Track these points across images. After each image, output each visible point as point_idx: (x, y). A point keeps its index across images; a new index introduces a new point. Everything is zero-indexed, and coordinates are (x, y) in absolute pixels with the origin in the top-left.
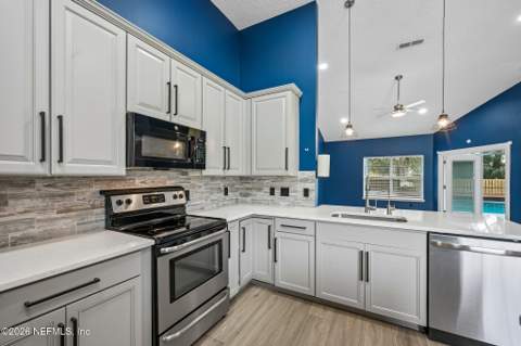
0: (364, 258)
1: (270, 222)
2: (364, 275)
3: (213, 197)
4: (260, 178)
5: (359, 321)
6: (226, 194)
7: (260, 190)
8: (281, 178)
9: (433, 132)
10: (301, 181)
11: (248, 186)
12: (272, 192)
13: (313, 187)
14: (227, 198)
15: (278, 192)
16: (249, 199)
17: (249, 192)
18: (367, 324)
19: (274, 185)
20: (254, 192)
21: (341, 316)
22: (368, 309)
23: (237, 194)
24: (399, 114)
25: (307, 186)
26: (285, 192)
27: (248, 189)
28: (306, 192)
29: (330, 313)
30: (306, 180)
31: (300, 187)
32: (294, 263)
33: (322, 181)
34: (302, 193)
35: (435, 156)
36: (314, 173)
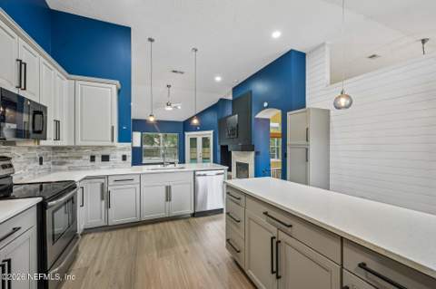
0: (168, 189)
1: (103, 181)
2: (168, 198)
3: (30, 167)
4: (78, 148)
5: (166, 224)
6: (41, 163)
7: (79, 158)
8: (102, 147)
9: (183, 120)
10: (120, 150)
11: (63, 155)
12: (93, 159)
13: (129, 154)
14: (42, 167)
15: (98, 159)
16: (65, 167)
17: (65, 160)
18: (170, 223)
19: (94, 153)
20: (71, 161)
21: (156, 226)
22: (171, 215)
23: (50, 163)
24: (169, 108)
25: (125, 153)
26: (105, 158)
27: (63, 158)
28: (124, 158)
29: (150, 227)
30: (124, 149)
31: (119, 155)
32: (124, 205)
33: (134, 149)
34: (121, 158)
35: (184, 135)
36: (129, 144)
